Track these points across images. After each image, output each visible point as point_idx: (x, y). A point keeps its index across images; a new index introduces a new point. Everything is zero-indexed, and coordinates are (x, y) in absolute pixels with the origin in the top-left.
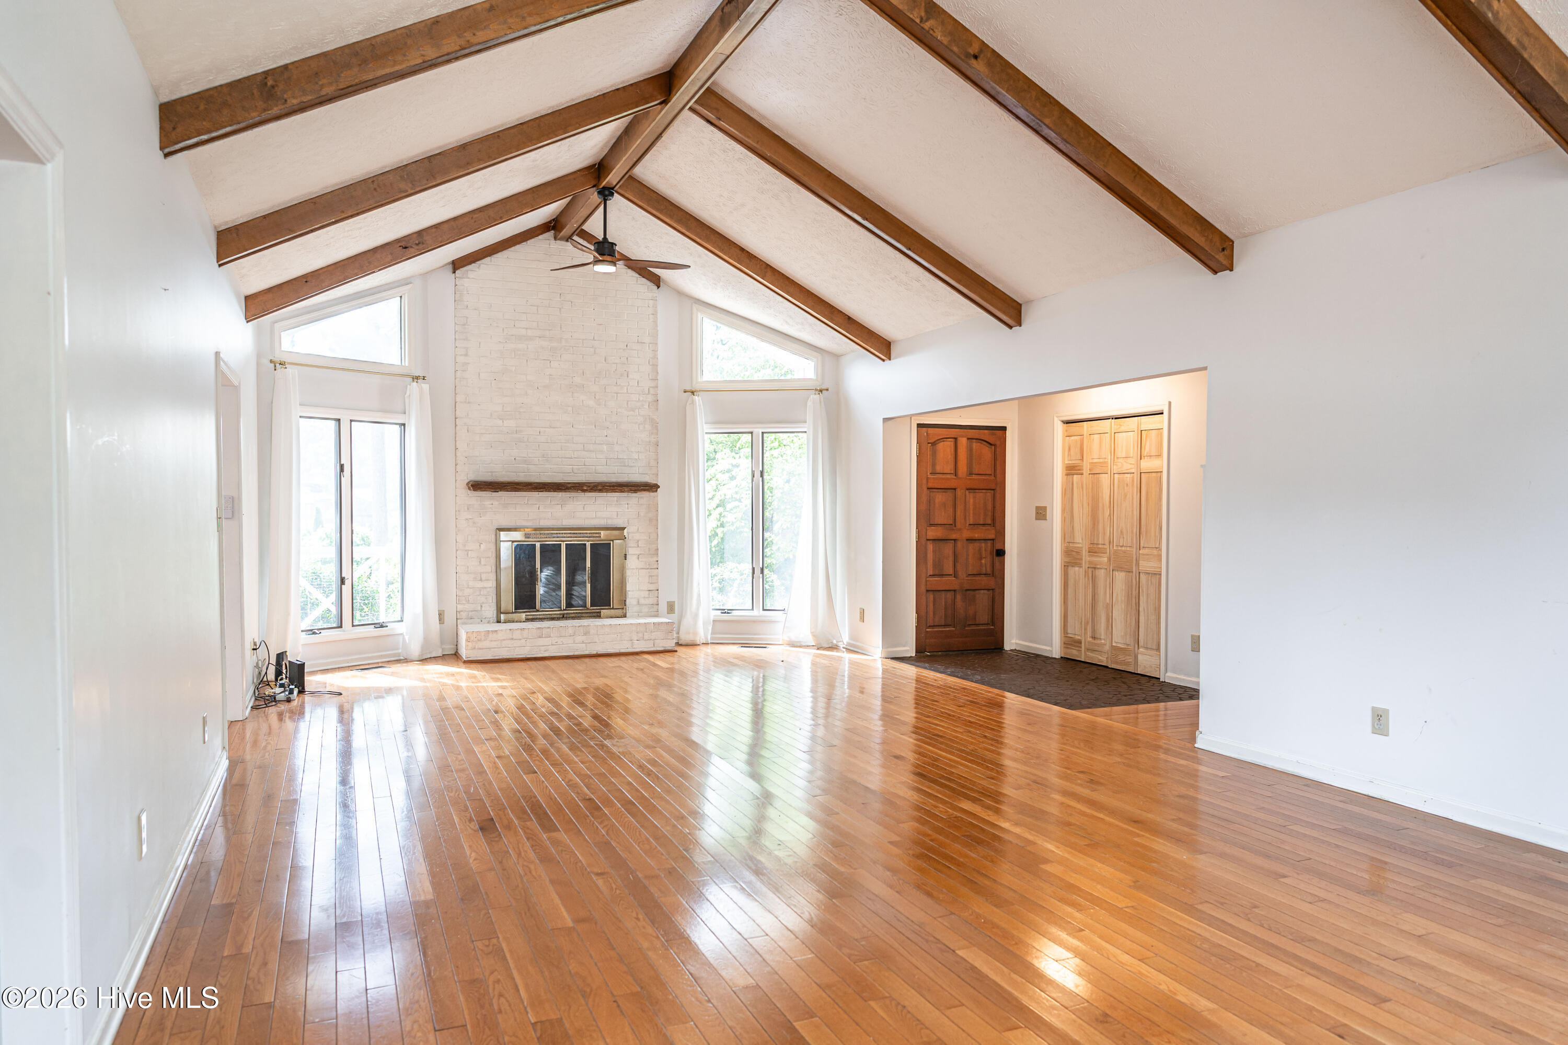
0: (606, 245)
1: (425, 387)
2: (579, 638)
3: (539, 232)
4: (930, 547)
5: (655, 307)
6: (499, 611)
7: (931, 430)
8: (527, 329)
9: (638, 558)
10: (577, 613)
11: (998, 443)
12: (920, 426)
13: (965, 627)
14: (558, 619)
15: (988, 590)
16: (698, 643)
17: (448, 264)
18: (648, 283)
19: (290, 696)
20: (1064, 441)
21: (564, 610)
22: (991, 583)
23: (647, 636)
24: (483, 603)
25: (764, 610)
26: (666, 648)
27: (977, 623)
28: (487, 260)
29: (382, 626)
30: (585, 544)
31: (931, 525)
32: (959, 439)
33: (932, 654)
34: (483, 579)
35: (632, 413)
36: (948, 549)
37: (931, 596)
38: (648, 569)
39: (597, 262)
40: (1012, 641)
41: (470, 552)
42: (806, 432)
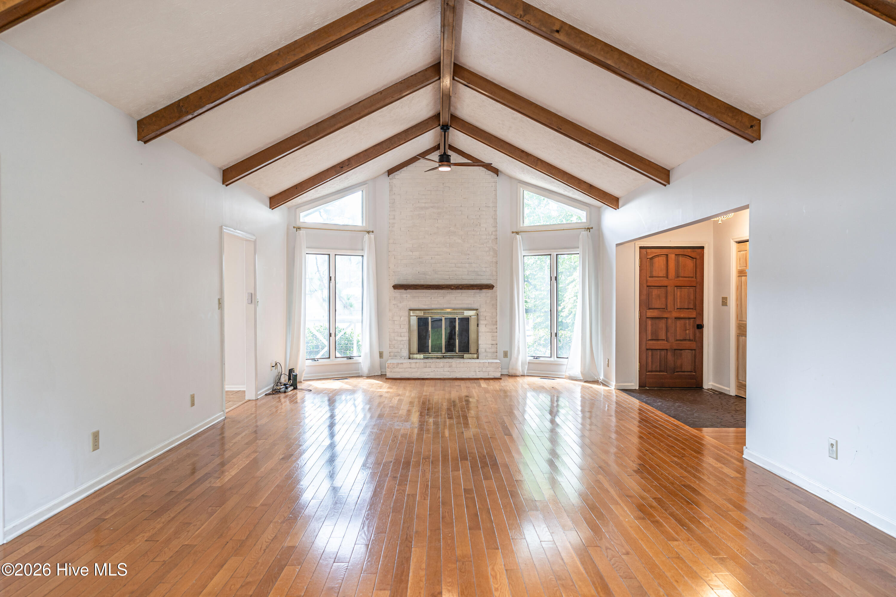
0: (445, 156)
1: (372, 236)
2: (446, 369)
3: (432, 151)
4: (649, 322)
5: (496, 186)
6: (410, 353)
7: (649, 250)
8: (425, 203)
9: (486, 326)
10: (451, 355)
11: (698, 257)
12: (641, 248)
13: (674, 373)
14: (441, 358)
15: (691, 350)
16: (518, 375)
17: (385, 172)
18: (492, 173)
19: (286, 390)
20: (737, 254)
21: (444, 353)
22: (693, 345)
23: (484, 370)
24: (402, 348)
25: (557, 357)
26: (496, 377)
27: (683, 370)
28: (405, 169)
29: (350, 359)
30: (455, 318)
31: (650, 309)
32: (669, 255)
33: (650, 388)
34: (402, 335)
35: (482, 246)
36: (662, 324)
37: (650, 353)
38: (491, 332)
39: (440, 166)
40: (709, 383)
41: (395, 321)
42: (578, 254)
